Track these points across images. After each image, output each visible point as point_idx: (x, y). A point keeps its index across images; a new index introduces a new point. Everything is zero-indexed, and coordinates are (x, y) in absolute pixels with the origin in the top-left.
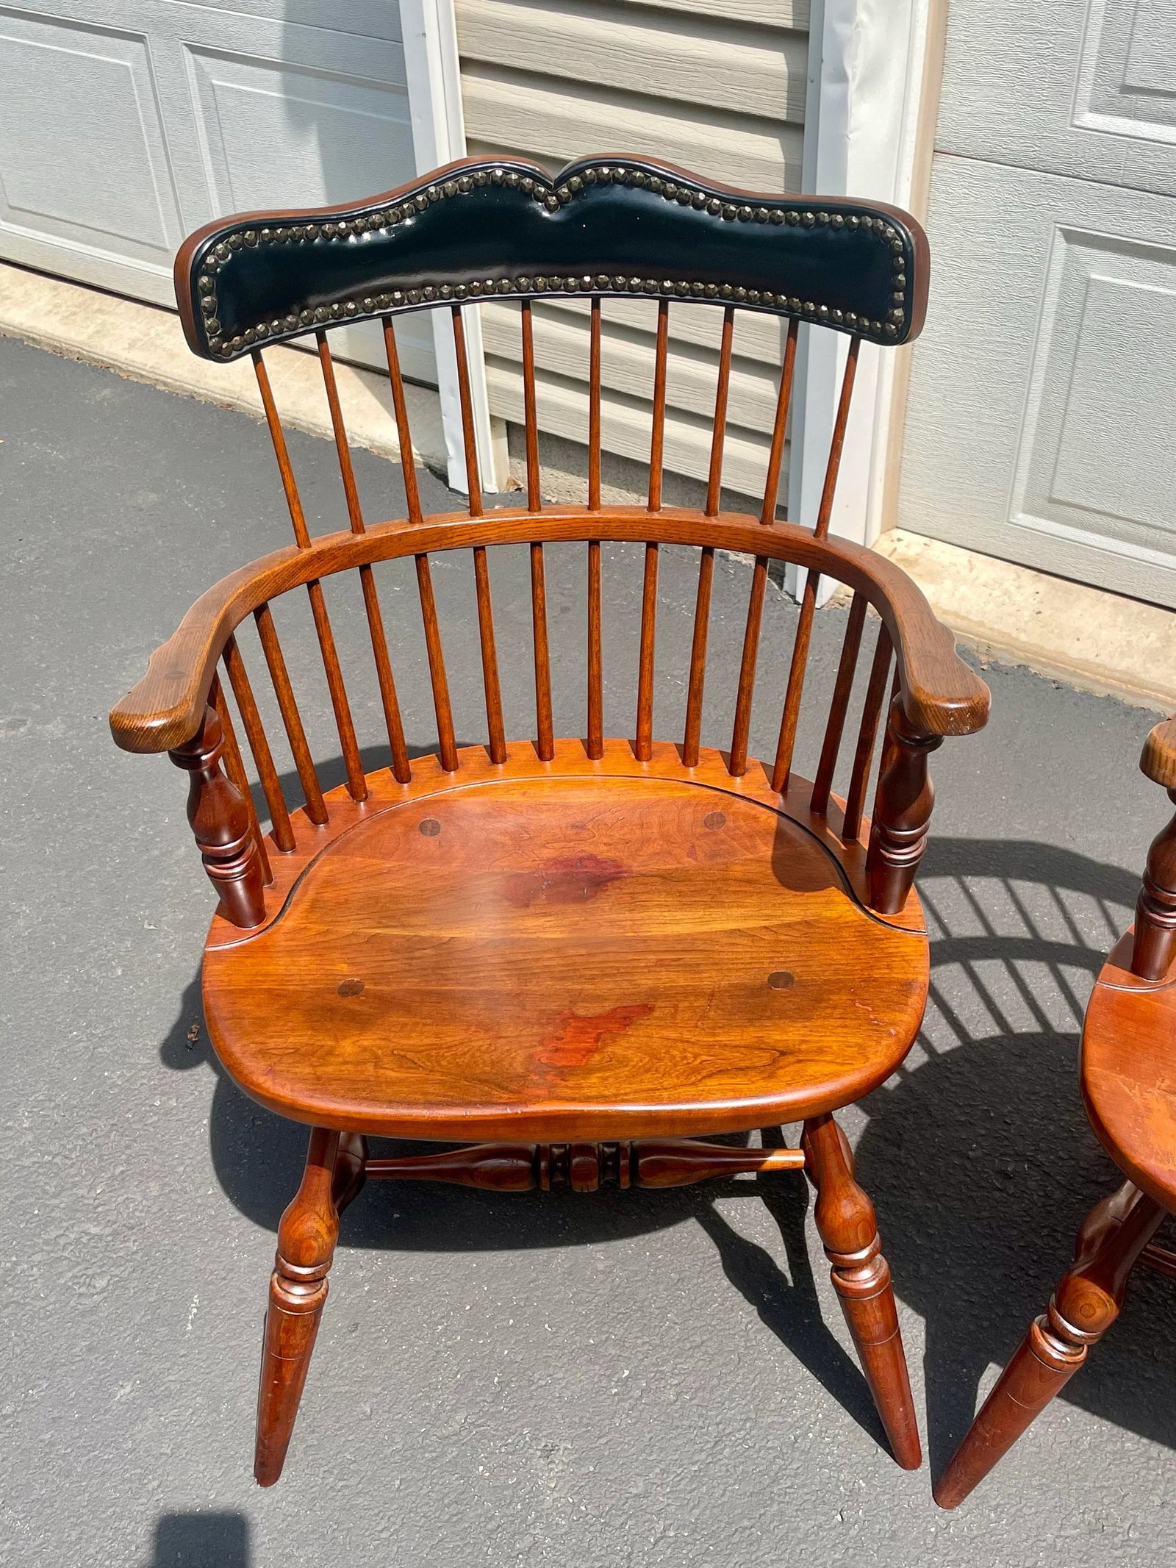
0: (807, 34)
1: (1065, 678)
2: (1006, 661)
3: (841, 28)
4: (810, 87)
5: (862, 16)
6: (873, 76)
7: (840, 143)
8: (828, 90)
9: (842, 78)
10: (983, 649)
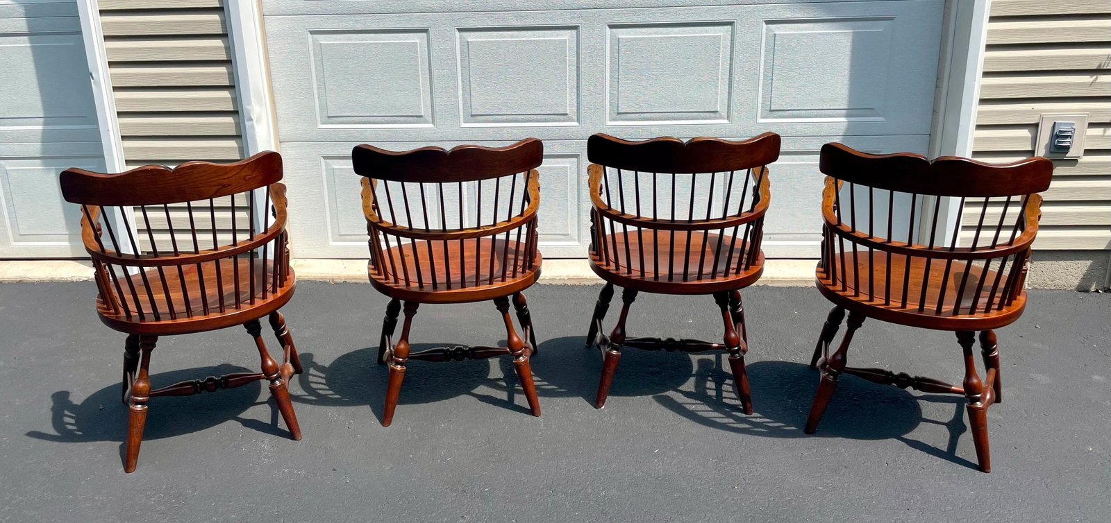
0: (238, 111)
1: (358, 281)
2: (339, 281)
3: (248, 107)
4: (241, 125)
5: (253, 104)
6: (259, 120)
7: (254, 136)
8: (247, 123)
9: (251, 119)
10: (331, 281)
